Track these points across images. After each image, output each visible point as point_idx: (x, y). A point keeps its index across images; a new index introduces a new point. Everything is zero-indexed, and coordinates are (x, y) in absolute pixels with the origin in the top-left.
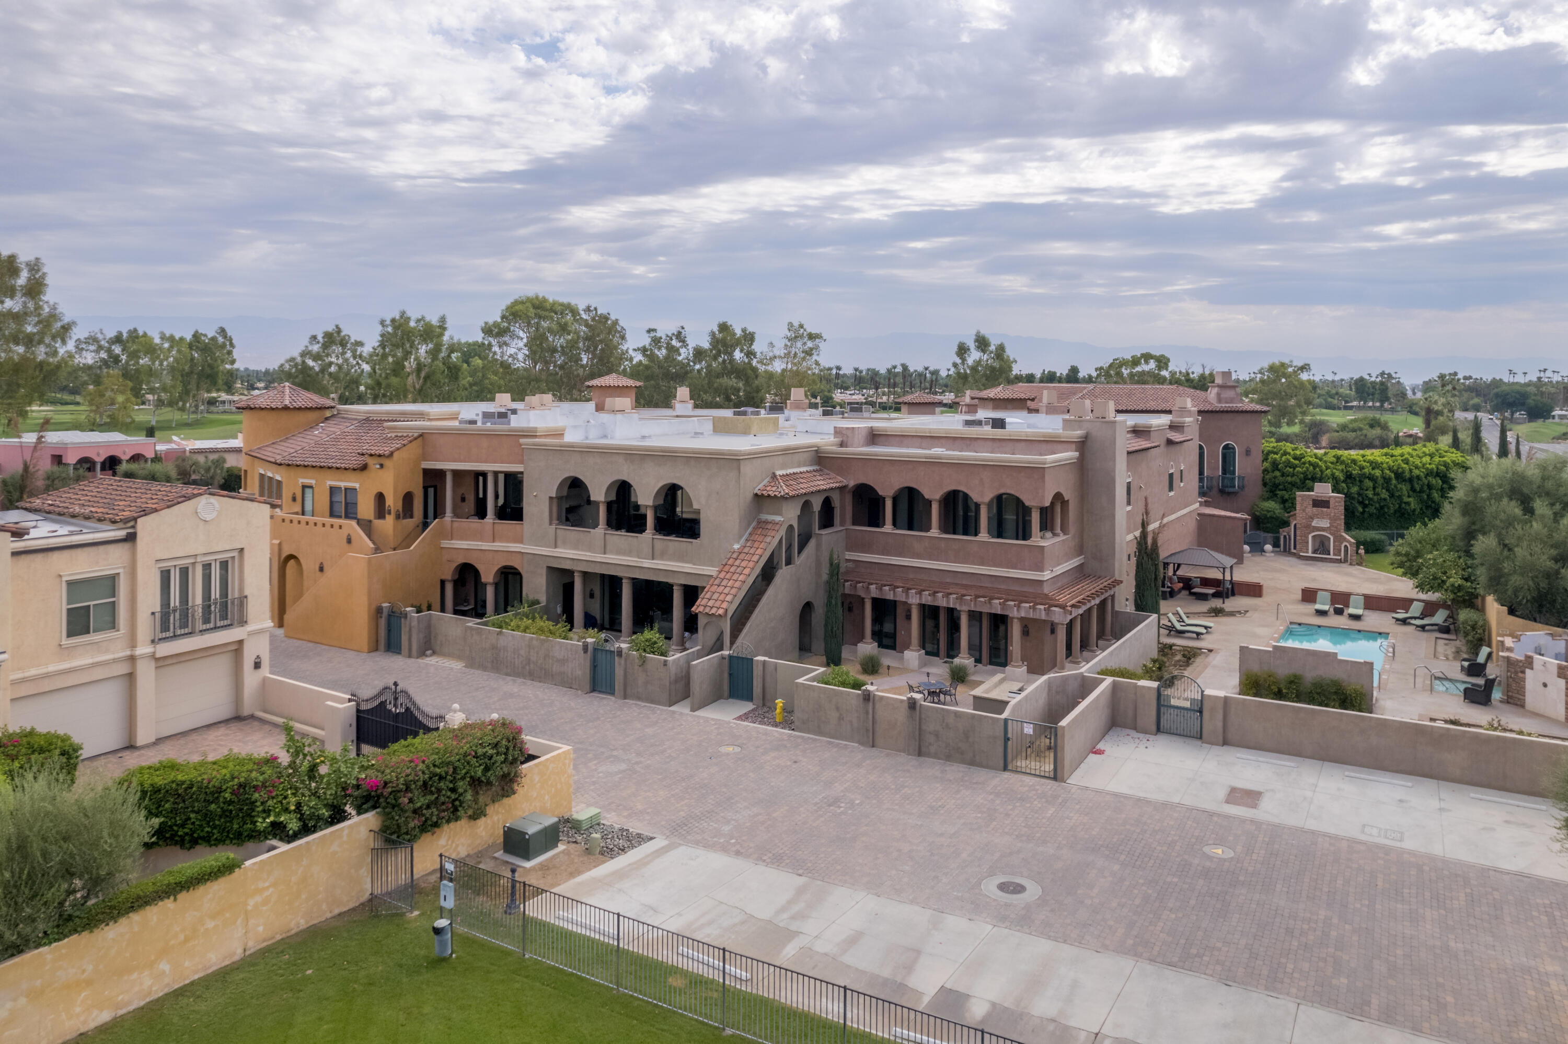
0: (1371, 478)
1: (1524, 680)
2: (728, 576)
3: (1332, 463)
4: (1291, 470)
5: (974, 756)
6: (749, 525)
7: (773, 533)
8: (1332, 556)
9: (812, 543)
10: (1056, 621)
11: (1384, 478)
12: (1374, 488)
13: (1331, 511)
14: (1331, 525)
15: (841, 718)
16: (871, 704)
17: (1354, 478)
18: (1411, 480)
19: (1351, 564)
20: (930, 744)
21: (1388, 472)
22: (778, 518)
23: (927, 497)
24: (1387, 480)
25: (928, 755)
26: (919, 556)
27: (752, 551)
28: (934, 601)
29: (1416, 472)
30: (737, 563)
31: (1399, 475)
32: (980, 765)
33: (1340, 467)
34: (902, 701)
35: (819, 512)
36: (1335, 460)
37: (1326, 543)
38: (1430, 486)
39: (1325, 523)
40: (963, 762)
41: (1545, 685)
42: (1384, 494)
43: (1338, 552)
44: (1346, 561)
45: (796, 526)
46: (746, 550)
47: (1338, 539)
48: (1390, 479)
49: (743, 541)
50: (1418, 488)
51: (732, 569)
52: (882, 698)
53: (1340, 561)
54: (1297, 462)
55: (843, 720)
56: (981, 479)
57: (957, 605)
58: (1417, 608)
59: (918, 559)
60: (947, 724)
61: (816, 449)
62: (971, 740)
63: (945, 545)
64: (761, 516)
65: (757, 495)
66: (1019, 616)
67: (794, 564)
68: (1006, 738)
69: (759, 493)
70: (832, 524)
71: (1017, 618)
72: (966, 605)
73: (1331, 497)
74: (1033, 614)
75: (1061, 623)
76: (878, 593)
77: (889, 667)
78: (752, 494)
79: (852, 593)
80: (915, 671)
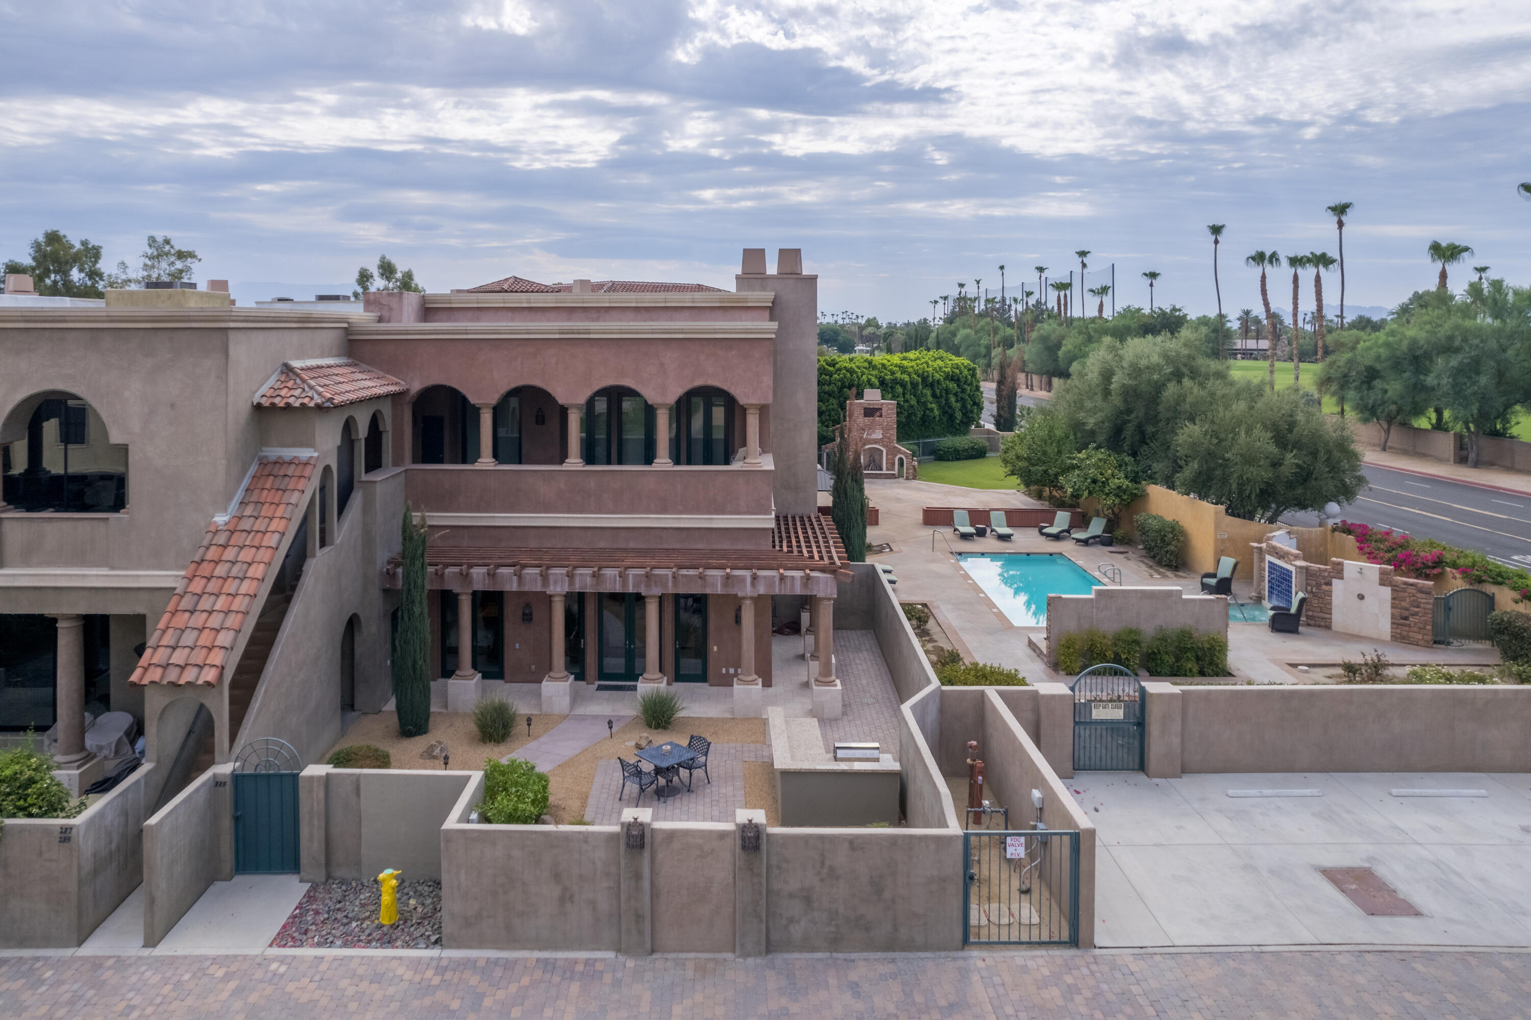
0: (903, 384)
1: (1329, 594)
2: (213, 586)
3: (865, 368)
4: (827, 377)
5: (895, 929)
6: (242, 472)
7: (301, 484)
8: (884, 472)
9: (356, 500)
10: (821, 594)
11: (912, 383)
12: (904, 394)
13: (884, 421)
14: (884, 437)
15: (566, 898)
16: (647, 854)
17: (887, 385)
18: (932, 385)
19: (907, 479)
20: (791, 920)
21: (915, 376)
22: (305, 453)
24: (914, 385)
25: (789, 945)
26: (547, 508)
28: (598, 584)
29: (937, 376)
30: (230, 554)
31: (924, 379)
32: (910, 946)
33: (874, 373)
34: (722, 835)
35: (366, 439)
36: (866, 365)
37: (878, 457)
38: (947, 391)
39: (878, 435)
40: (871, 946)
41: (1361, 597)
42: (913, 402)
43: (891, 466)
44: (900, 475)
45: (333, 467)
47: (893, 452)
48: (917, 384)
49: (233, 506)
50: (938, 392)
51: (220, 571)
52: (671, 835)
53: (893, 476)
54: (831, 369)
55: (572, 902)
56: (662, 365)
57: (642, 586)
58: (1062, 518)
59: (546, 512)
60: (832, 869)
61: (345, 325)
62: (887, 894)
63: (593, 484)
64: (264, 449)
65: (258, 407)
66: (755, 595)
67: (332, 544)
68: (967, 878)
69: (265, 402)
70: (384, 461)
71: (752, 598)
72: (656, 586)
73: (883, 404)
74: (780, 589)
75: (829, 596)
76: (487, 582)
77: (529, 721)
78: (249, 405)
79: (436, 587)
80: (566, 717)
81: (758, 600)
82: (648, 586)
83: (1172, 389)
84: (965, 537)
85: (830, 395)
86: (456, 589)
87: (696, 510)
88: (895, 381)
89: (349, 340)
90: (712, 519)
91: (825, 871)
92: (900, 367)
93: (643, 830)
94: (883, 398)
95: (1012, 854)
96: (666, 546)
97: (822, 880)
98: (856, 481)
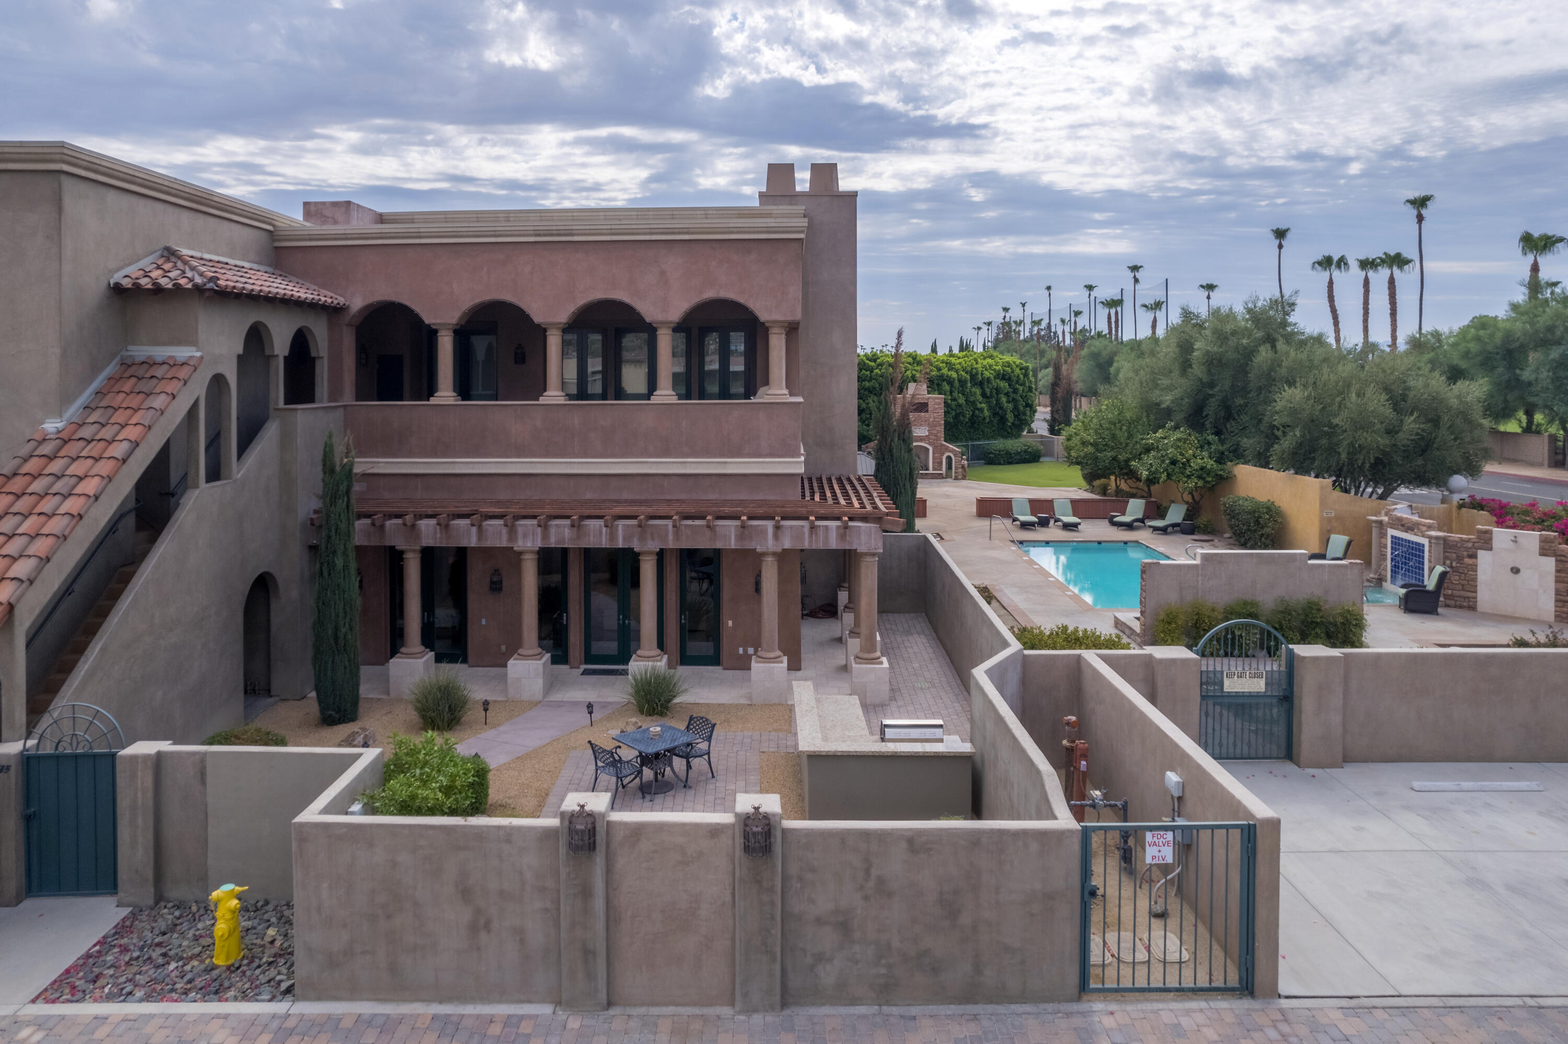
0: (950, 382)
1: (1474, 568)
2: (22, 505)
3: (909, 363)
4: (868, 373)
5: (978, 969)
6: (95, 370)
7: (172, 387)
8: (931, 471)
9: (270, 433)
10: (862, 549)
11: (960, 381)
12: (951, 392)
13: (931, 418)
14: (930, 434)
15: (479, 925)
16: (599, 859)
18: (981, 384)
19: (956, 479)
20: (820, 958)
21: (963, 373)
22: (183, 353)
24: (962, 382)
25: (817, 996)
26: (521, 451)
27: (107, 433)
28: (579, 537)
29: (987, 374)
30: (55, 467)
31: (973, 376)
32: (1000, 996)
33: (919, 368)
34: (714, 831)
35: (285, 358)
36: (910, 360)
37: (925, 455)
38: (998, 390)
39: (924, 431)
40: (941, 996)
41: (1515, 571)
42: (962, 400)
43: (938, 465)
44: (948, 476)
45: (232, 379)
46: (86, 432)
47: (939, 450)
48: (966, 381)
49: (73, 410)
50: (988, 391)
51: (37, 486)
52: (638, 830)
53: (940, 476)
54: (872, 364)
55: (489, 932)
56: (663, 273)
57: (635, 539)
58: (1135, 508)
59: (519, 457)
60: (881, 881)
61: (270, 228)
62: (965, 919)
63: (576, 421)
64: (130, 348)
65: (117, 290)
66: (779, 550)
67: (230, 478)
68: (1086, 893)
69: (127, 283)
70: (318, 394)
71: (774, 554)
72: (653, 539)
73: (929, 398)
74: (810, 542)
75: (874, 551)
76: (438, 535)
77: (486, 705)
78: (103, 285)
79: (374, 542)
80: (537, 703)
81: (783, 557)
82: (642, 539)
83: (1264, 354)
84: (1025, 526)
85: (870, 392)
86: (400, 545)
87: (706, 452)
88: (942, 378)
89: (276, 248)
90: (725, 463)
91: (871, 884)
92: (946, 363)
93: (594, 823)
94: (929, 393)
95: (1153, 858)
96: (668, 497)
97: (866, 898)
98: (904, 440)
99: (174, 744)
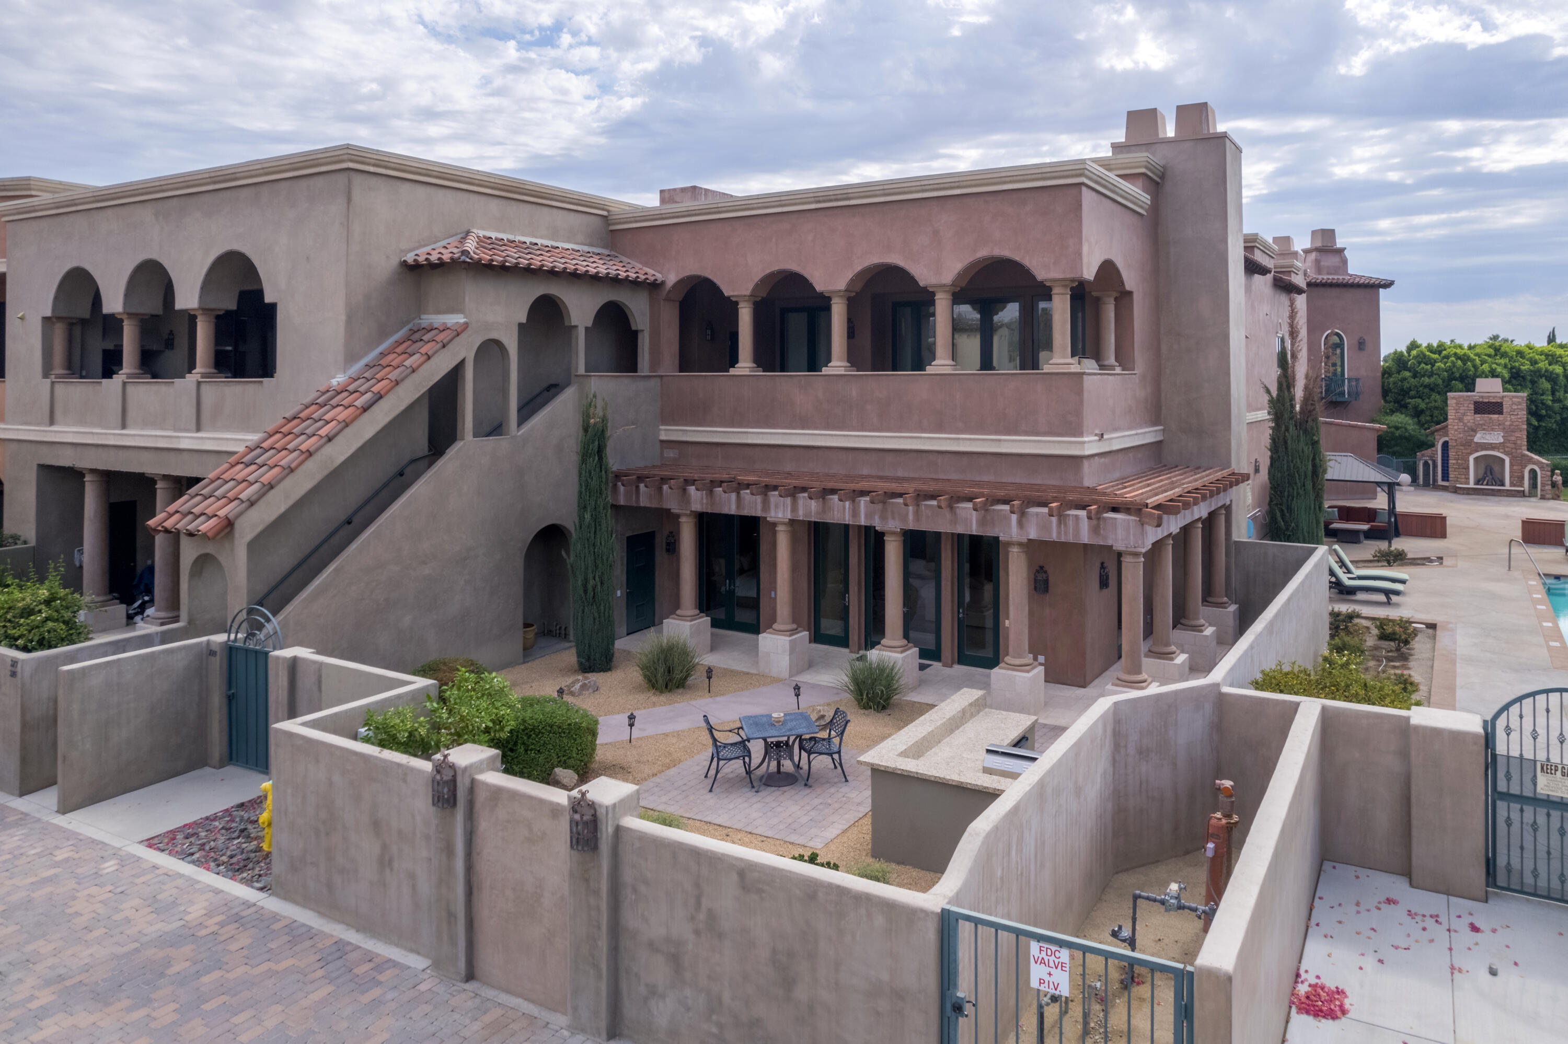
0: (1551, 378)
3: (1489, 356)
4: (1429, 367)
6: (383, 334)
7: (431, 349)
8: (1502, 488)
9: (565, 394)
10: (1119, 546)
12: (1553, 393)
13: (1505, 419)
14: (1508, 441)
16: (461, 813)
17: (1524, 378)
20: (653, 991)
22: (455, 319)
23: (819, 288)
26: (804, 422)
28: (824, 511)
33: (1502, 361)
34: (555, 810)
35: (587, 328)
36: (1492, 351)
37: (1496, 468)
39: (1496, 438)
43: (1518, 481)
44: (1532, 494)
45: (512, 345)
46: (355, 386)
47: (1519, 462)
49: (358, 367)
53: (1522, 494)
54: (1436, 356)
55: (392, 870)
56: (936, 233)
57: (877, 517)
59: (803, 428)
60: (712, 917)
61: (605, 213)
62: (801, 993)
63: (854, 393)
64: (423, 317)
66: (1024, 539)
67: (509, 435)
68: (949, 1007)
69: (410, 260)
70: (640, 366)
71: (1020, 544)
72: (893, 518)
73: (1503, 397)
74: (1059, 533)
75: (1133, 550)
76: (705, 501)
77: (710, 672)
78: (394, 262)
79: (654, 505)
80: (777, 680)
81: (1032, 547)
82: (883, 518)
85: (1432, 390)
86: (675, 509)
87: (980, 428)
88: (1538, 374)
89: (611, 231)
90: (1000, 440)
91: (702, 916)
92: (1547, 355)
94: (1505, 390)
95: (1041, 981)
96: (942, 476)
97: (697, 932)
98: (1305, 431)
99: (318, 653)
